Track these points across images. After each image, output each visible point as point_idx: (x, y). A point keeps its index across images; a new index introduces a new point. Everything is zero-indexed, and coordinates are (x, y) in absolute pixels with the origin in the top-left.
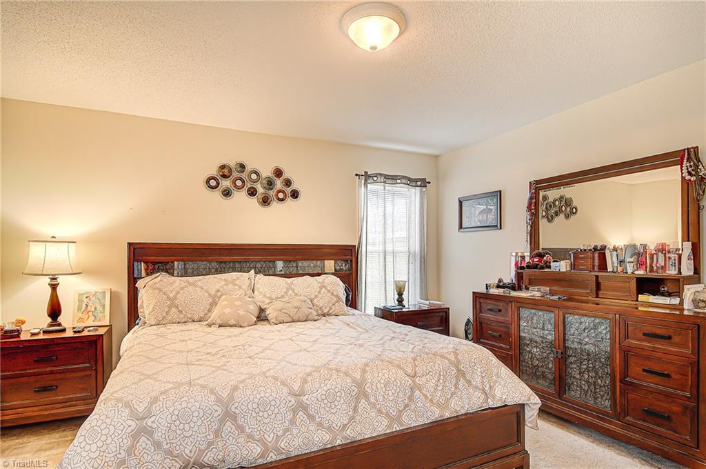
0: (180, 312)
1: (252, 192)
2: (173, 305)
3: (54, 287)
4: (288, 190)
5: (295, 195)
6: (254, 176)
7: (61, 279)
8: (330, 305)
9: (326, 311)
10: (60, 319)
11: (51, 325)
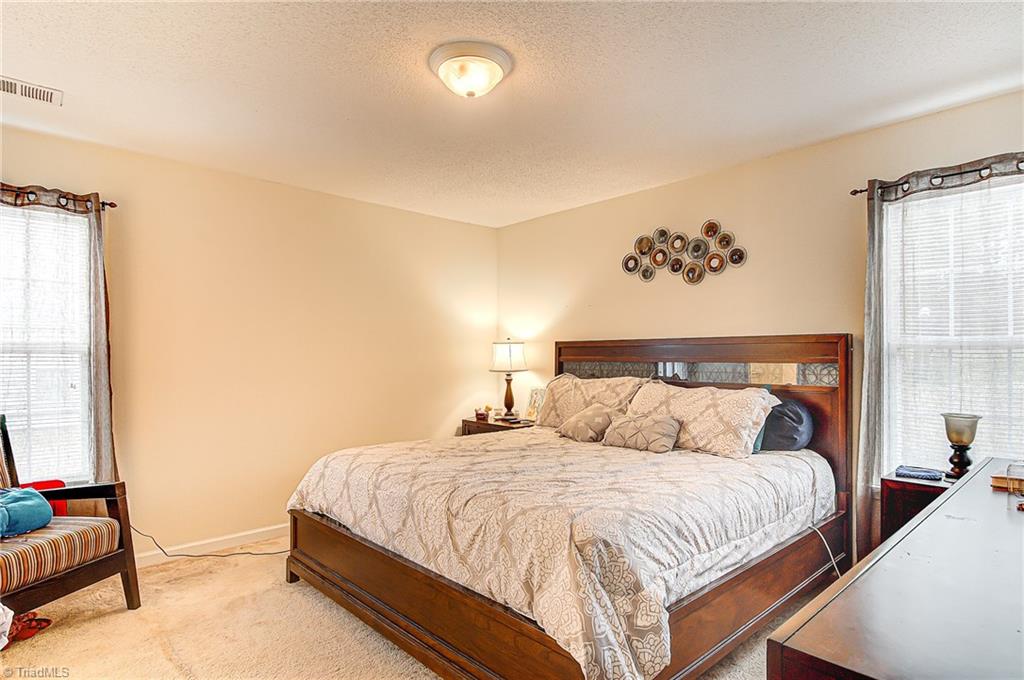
0: (558, 415)
1: (676, 266)
2: (554, 408)
3: (509, 382)
4: (725, 253)
5: (738, 257)
6: (678, 244)
7: (514, 376)
8: (711, 435)
9: (700, 445)
10: (513, 410)
11: (506, 415)
